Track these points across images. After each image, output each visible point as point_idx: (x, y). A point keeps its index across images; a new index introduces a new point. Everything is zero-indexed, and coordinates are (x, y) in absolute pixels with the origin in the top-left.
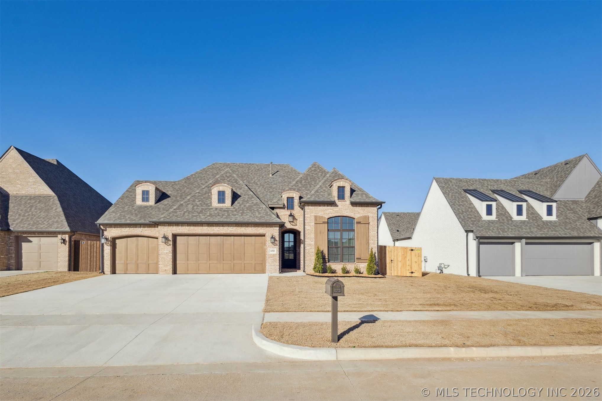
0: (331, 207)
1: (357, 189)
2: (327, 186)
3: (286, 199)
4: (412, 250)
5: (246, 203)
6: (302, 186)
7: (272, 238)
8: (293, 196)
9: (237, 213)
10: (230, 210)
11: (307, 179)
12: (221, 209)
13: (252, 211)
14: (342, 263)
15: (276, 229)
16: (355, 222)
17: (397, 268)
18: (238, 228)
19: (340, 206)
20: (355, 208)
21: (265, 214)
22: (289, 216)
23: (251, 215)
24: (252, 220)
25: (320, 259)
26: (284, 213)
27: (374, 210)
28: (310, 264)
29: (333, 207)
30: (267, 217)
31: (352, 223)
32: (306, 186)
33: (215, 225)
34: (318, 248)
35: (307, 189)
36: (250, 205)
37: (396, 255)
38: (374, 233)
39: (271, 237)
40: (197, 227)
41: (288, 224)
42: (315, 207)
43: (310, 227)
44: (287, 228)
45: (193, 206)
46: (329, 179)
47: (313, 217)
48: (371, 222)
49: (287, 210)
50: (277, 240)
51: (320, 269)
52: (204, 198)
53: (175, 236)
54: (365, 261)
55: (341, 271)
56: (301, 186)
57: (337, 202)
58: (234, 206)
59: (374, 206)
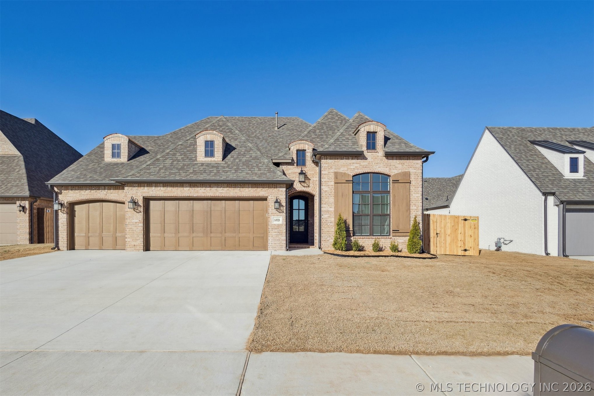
0: (357, 161)
1: (392, 137)
2: (350, 133)
3: (296, 152)
4: (465, 220)
5: (242, 156)
6: (316, 137)
7: (277, 202)
8: (304, 149)
9: (229, 170)
10: (221, 165)
11: (322, 128)
12: (208, 165)
13: (250, 167)
14: (373, 237)
15: (281, 191)
16: (391, 181)
17: (445, 243)
18: (231, 189)
19: (369, 159)
20: (390, 161)
21: (268, 171)
22: (300, 174)
23: (249, 172)
24: (249, 178)
25: (342, 232)
26: (292, 171)
27: (418, 164)
28: (328, 238)
29: (360, 160)
30: (269, 174)
31: (385, 183)
32: (320, 137)
33: (200, 185)
34: (340, 215)
35: (322, 140)
36: (247, 159)
37: (443, 226)
38: (417, 196)
39: (275, 201)
40: (176, 188)
41: (298, 185)
42: (335, 160)
43: (328, 187)
44: (297, 190)
45: (172, 161)
46: (352, 124)
47: (332, 174)
48: (414, 181)
49: (296, 167)
50: (282, 206)
51: (343, 245)
52: (188, 151)
53: (147, 201)
54: (405, 234)
55: (372, 248)
56: (314, 136)
57: (366, 153)
58: (226, 161)
59: (418, 158)
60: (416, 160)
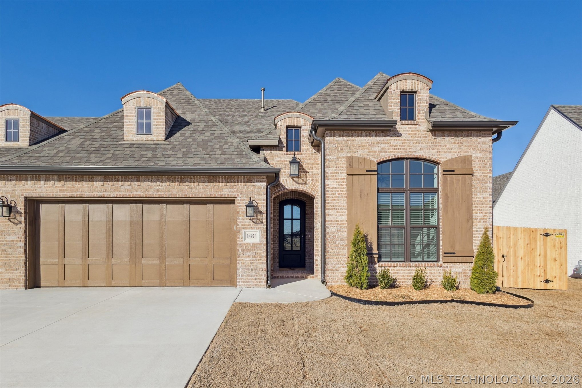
0: (385, 138)
1: (439, 103)
2: (370, 98)
3: (285, 130)
4: (547, 235)
5: (199, 134)
6: (317, 111)
7: (250, 205)
8: (299, 125)
9: (174, 153)
10: (162, 146)
11: (326, 101)
12: (140, 146)
13: (209, 149)
14: (411, 264)
15: (259, 188)
16: (441, 171)
17: (516, 271)
18: (174, 184)
19: (405, 136)
20: (439, 138)
21: (237, 155)
22: (291, 162)
23: (205, 156)
24: (204, 165)
25: (362, 256)
26: (279, 159)
27: (485, 143)
28: (337, 266)
29: (390, 138)
30: (239, 160)
31: (430, 176)
32: (323, 111)
33: (122, 178)
34: (357, 228)
35: (326, 115)
36: (206, 138)
37: (512, 244)
38: (484, 196)
39: (247, 204)
40: (81, 183)
41: (288, 181)
42: (348, 138)
43: (337, 182)
44: (287, 189)
45: (83, 140)
46: (373, 88)
47: (343, 159)
48: (478, 171)
49: (286, 153)
50: (261, 212)
51: (363, 279)
52: (114, 126)
53: (32, 204)
54: (464, 259)
55: (410, 283)
56: (314, 111)
57: (399, 127)
58: (172, 140)
59: (485, 134)
60: (483, 137)
